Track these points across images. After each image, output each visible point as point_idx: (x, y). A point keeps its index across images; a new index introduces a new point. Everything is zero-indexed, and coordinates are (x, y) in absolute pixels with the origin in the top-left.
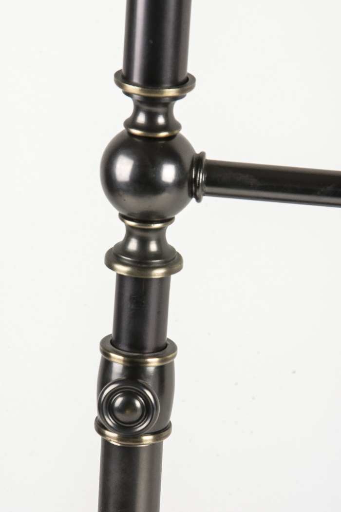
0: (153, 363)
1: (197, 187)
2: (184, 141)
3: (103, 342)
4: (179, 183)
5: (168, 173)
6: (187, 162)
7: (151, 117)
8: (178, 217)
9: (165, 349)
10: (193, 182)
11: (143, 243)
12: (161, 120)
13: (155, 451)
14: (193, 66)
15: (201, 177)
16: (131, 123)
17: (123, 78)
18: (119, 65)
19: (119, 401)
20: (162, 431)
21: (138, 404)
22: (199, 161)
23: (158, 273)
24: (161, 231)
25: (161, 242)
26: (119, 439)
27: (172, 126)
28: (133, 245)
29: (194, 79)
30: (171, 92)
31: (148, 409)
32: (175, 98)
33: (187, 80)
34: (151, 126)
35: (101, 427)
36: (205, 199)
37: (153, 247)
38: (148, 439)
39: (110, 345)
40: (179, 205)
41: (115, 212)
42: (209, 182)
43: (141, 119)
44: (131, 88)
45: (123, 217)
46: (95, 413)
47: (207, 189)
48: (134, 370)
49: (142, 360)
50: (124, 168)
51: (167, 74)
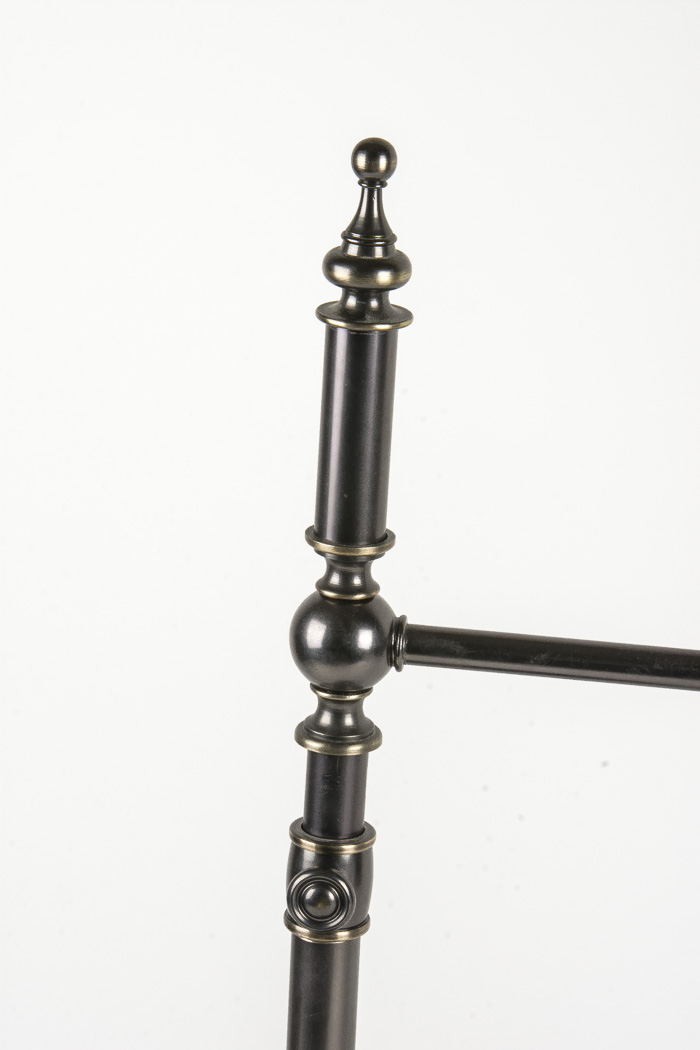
0: (348, 850)
1: (397, 655)
2: (382, 604)
3: (293, 826)
4: (376, 650)
5: (365, 639)
6: (386, 628)
7: (346, 577)
8: (377, 687)
9: (362, 834)
10: (392, 649)
11: (338, 717)
12: (357, 581)
13: (352, 949)
14: (392, 522)
15: (402, 644)
16: (323, 584)
17: (315, 535)
18: (310, 520)
19: (310, 893)
20: (359, 926)
21: (331, 896)
22: (399, 625)
23: (354, 750)
24: (357, 703)
25: (358, 715)
26: (311, 936)
27: (369, 587)
28: (326, 719)
29: (393, 536)
30: (368, 551)
31: (343, 902)
32: (373, 557)
33: (386, 536)
34: (346, 587)
35: (290, 922)
36: (407, 668)
37: (349, 721)
38: (343, 935)
39: (301, 830)
40: (378, 675)
41: (306, 683)
42: (410, 649)
43: (335, 580)
44: (323, 547)
45: (315, 688)
46: (283, 906)
47: (408, 657)
48: (328, 859)
49: (337, 847)
50: (316, 634)
51: (364, 531)
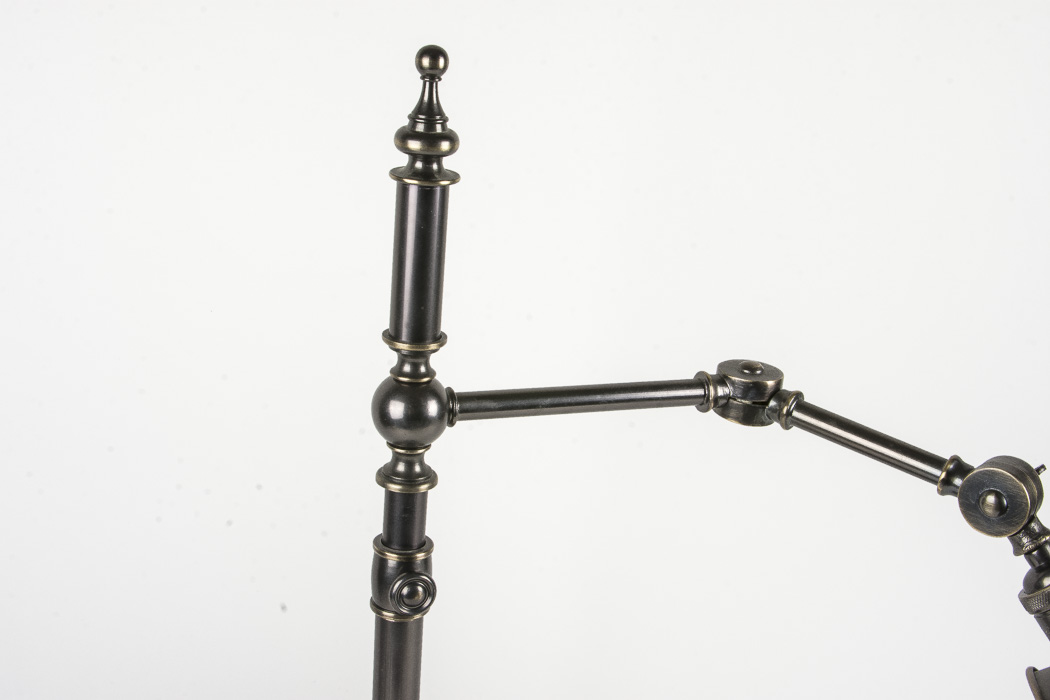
0: (421, 556)
1: (454, 415)
2: (437, 383)
3: (376, 541)
4: (441, 416)
5: (432, 408)
6: (445, 396)
7: (415, 367)
9: (426, 545)
10: (452, 412)
11: (410, 465)
12: (423, 369)
14: (445, 327)
15: (457, 407)
16: (397, 371)
17: (392, 337)
24: (422, 454)
25: (422, 464)
26: (394, 618)
27: (430, 373)
28: (401, 467)
29: (446, 337)
30: (430, 347)
32: (434, 351)
33: (441, 337)
34: (415, 374)
35: (377, 607)
37: (417, 469)
39: (383, 543)
40: (437, 434)
41: (385, 441)
42: (463, 411)
43: (407, 368)
44: (400, 346)
45: (392, 446)
47: (459, 415)
48: (406, 565)
49: (411, 555)
50: (397, 409)
51: (430, 334)
